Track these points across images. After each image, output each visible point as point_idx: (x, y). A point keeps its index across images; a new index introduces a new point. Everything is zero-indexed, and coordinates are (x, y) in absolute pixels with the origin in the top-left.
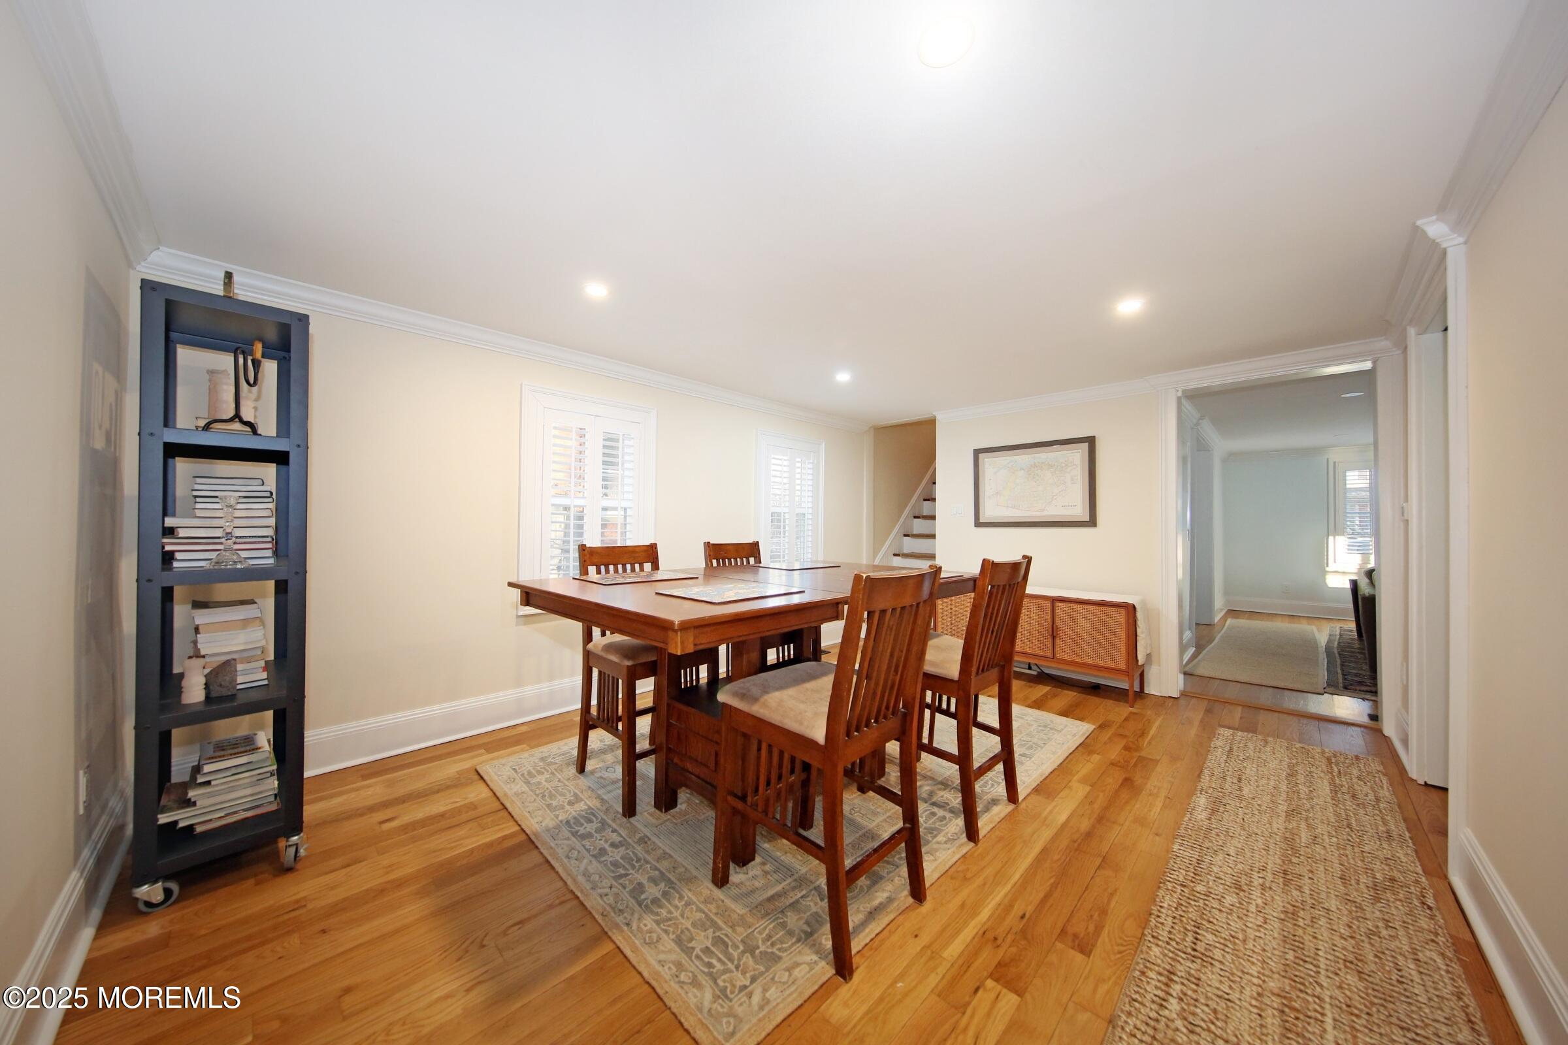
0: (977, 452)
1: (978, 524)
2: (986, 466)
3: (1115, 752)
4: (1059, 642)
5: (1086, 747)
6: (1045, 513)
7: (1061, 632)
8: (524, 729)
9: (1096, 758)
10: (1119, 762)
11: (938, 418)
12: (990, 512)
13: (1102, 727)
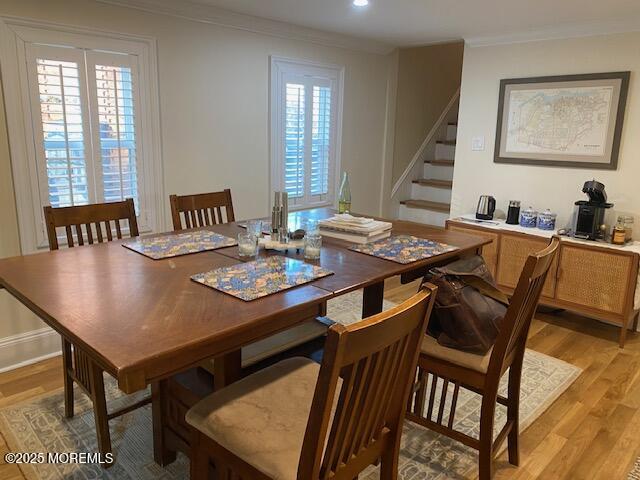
0: (504, 83)
1: (498, 159)
2: (512, 98)
3: (596, 401)
4: (561, 286)
5: (570, 394)
6: (566, 152)
7: (565, 275)
8: (41, 368)
9: (578, 405)
10: (599, 411)
11: (467, 41)
12: (511, 147)
13: (590, 370)
